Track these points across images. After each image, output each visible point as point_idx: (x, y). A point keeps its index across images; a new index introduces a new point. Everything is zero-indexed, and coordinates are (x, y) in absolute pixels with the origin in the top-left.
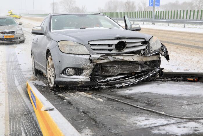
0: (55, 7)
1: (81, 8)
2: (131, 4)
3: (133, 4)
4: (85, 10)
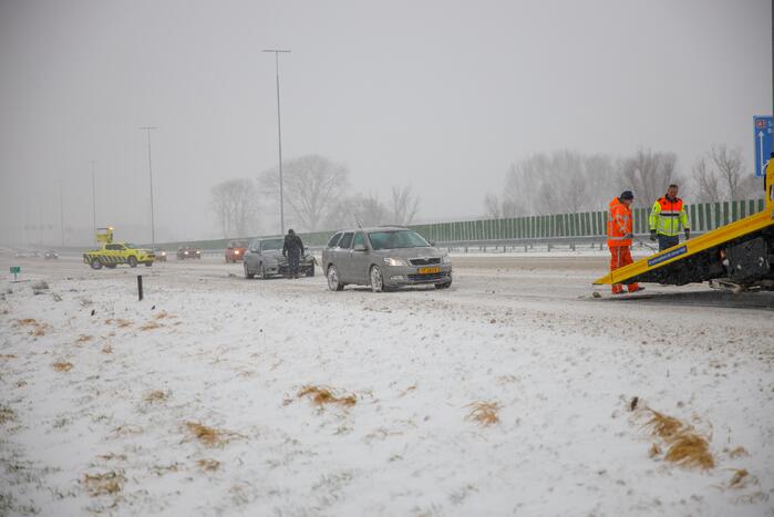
0: (240, 206)
2: (660, 169)
3: (669, 170)
4: (409, 212)
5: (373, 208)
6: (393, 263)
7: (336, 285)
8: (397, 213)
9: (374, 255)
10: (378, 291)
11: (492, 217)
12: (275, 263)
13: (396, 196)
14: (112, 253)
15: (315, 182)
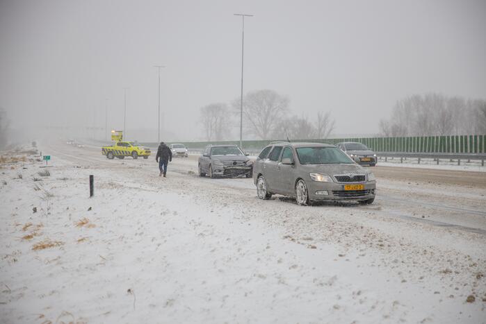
0: (218, 120)
1: (313, 121)
4: (327, 130)
5: (304, 126)
6: (319, 178)
7: (264, 194)
8: (320, 130)
9: (300, 170)
10: (303, 204)
11: (384, 135)
12: (222, 166)
13: (320, 118)
14: (121, 148)
15: (267, 107)
